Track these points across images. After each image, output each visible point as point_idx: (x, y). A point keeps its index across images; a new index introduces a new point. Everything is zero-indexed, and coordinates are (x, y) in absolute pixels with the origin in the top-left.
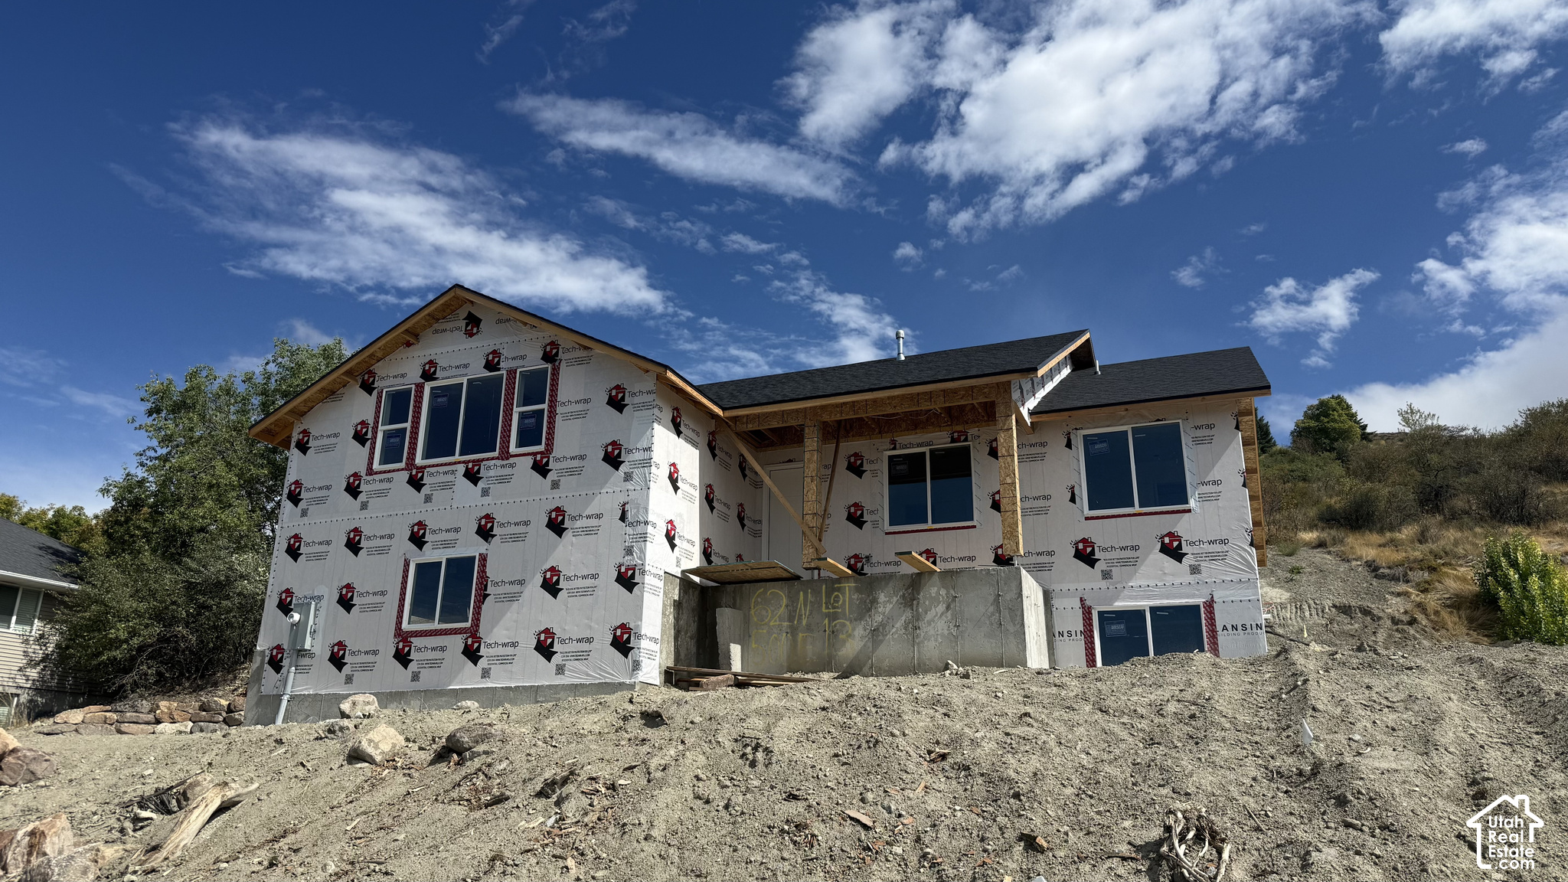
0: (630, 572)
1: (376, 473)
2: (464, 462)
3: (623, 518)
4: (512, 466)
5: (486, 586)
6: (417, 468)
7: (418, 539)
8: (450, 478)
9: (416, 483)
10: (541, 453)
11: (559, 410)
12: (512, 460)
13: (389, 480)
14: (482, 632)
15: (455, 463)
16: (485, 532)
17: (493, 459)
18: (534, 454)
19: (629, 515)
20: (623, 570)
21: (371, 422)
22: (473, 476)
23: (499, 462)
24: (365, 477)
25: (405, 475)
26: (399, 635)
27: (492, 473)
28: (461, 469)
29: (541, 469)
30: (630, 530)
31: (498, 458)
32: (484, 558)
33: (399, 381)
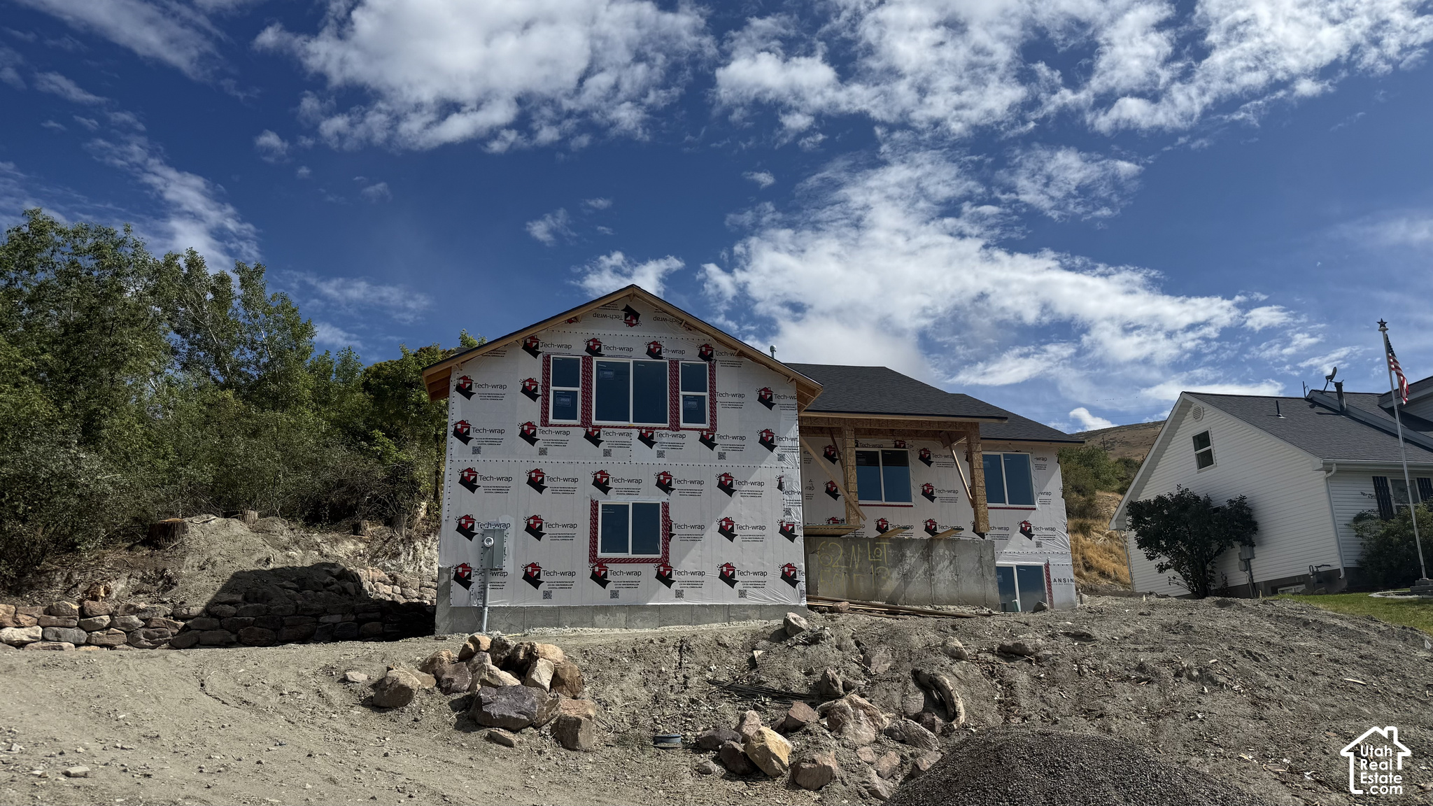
0: (790, 528)
1: (551, 425)
2: (638, 428)
3: (780, 487)
4: (682, 437)
5: (671, 527)
6: (593, 427)
7: (602, 483)
8: (627, 439)
9: (594, 439)
10: (707, 430)
11: (718, 398)
12: (681, 432)
13: (566, 433)
14: (672, 562)
15: (629, 428)
16: (664, 484)
17: (664, 429)
18: (701, 430)
19: (785, 486)
20: (784, 525)
21: (539, 379)
22: (648, 440)
23: (670, 432)
24: (539, 427)
25: (582, 431)
26: (594, 561)
27: (664, 440)
28: (636, 433)
29: (708, 442)
30: (787, 497)
31: (668, 429)
32: (666, 506)
33: (567, 351)
